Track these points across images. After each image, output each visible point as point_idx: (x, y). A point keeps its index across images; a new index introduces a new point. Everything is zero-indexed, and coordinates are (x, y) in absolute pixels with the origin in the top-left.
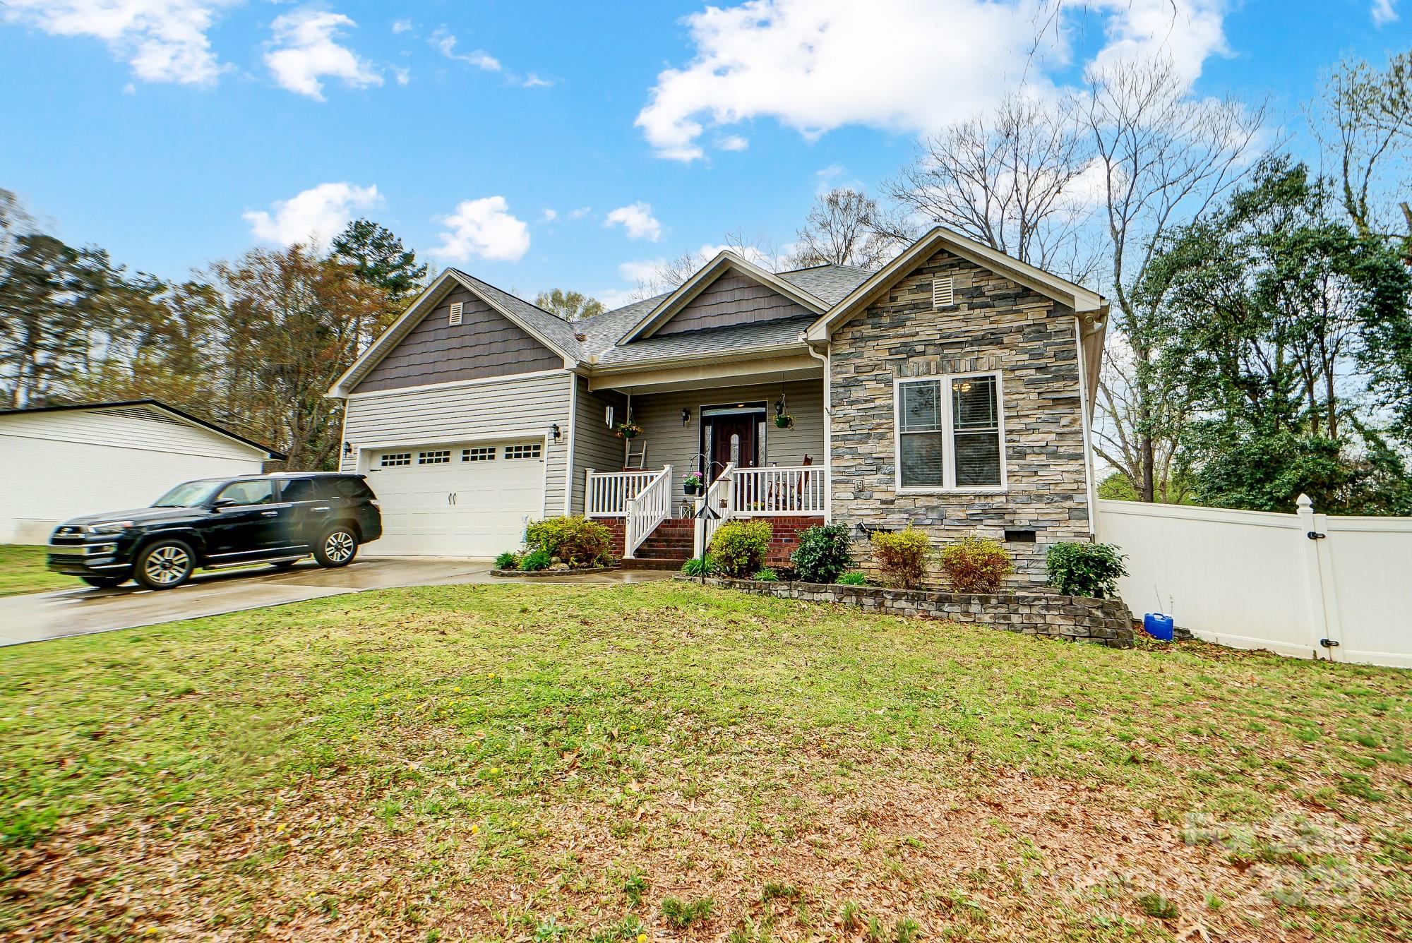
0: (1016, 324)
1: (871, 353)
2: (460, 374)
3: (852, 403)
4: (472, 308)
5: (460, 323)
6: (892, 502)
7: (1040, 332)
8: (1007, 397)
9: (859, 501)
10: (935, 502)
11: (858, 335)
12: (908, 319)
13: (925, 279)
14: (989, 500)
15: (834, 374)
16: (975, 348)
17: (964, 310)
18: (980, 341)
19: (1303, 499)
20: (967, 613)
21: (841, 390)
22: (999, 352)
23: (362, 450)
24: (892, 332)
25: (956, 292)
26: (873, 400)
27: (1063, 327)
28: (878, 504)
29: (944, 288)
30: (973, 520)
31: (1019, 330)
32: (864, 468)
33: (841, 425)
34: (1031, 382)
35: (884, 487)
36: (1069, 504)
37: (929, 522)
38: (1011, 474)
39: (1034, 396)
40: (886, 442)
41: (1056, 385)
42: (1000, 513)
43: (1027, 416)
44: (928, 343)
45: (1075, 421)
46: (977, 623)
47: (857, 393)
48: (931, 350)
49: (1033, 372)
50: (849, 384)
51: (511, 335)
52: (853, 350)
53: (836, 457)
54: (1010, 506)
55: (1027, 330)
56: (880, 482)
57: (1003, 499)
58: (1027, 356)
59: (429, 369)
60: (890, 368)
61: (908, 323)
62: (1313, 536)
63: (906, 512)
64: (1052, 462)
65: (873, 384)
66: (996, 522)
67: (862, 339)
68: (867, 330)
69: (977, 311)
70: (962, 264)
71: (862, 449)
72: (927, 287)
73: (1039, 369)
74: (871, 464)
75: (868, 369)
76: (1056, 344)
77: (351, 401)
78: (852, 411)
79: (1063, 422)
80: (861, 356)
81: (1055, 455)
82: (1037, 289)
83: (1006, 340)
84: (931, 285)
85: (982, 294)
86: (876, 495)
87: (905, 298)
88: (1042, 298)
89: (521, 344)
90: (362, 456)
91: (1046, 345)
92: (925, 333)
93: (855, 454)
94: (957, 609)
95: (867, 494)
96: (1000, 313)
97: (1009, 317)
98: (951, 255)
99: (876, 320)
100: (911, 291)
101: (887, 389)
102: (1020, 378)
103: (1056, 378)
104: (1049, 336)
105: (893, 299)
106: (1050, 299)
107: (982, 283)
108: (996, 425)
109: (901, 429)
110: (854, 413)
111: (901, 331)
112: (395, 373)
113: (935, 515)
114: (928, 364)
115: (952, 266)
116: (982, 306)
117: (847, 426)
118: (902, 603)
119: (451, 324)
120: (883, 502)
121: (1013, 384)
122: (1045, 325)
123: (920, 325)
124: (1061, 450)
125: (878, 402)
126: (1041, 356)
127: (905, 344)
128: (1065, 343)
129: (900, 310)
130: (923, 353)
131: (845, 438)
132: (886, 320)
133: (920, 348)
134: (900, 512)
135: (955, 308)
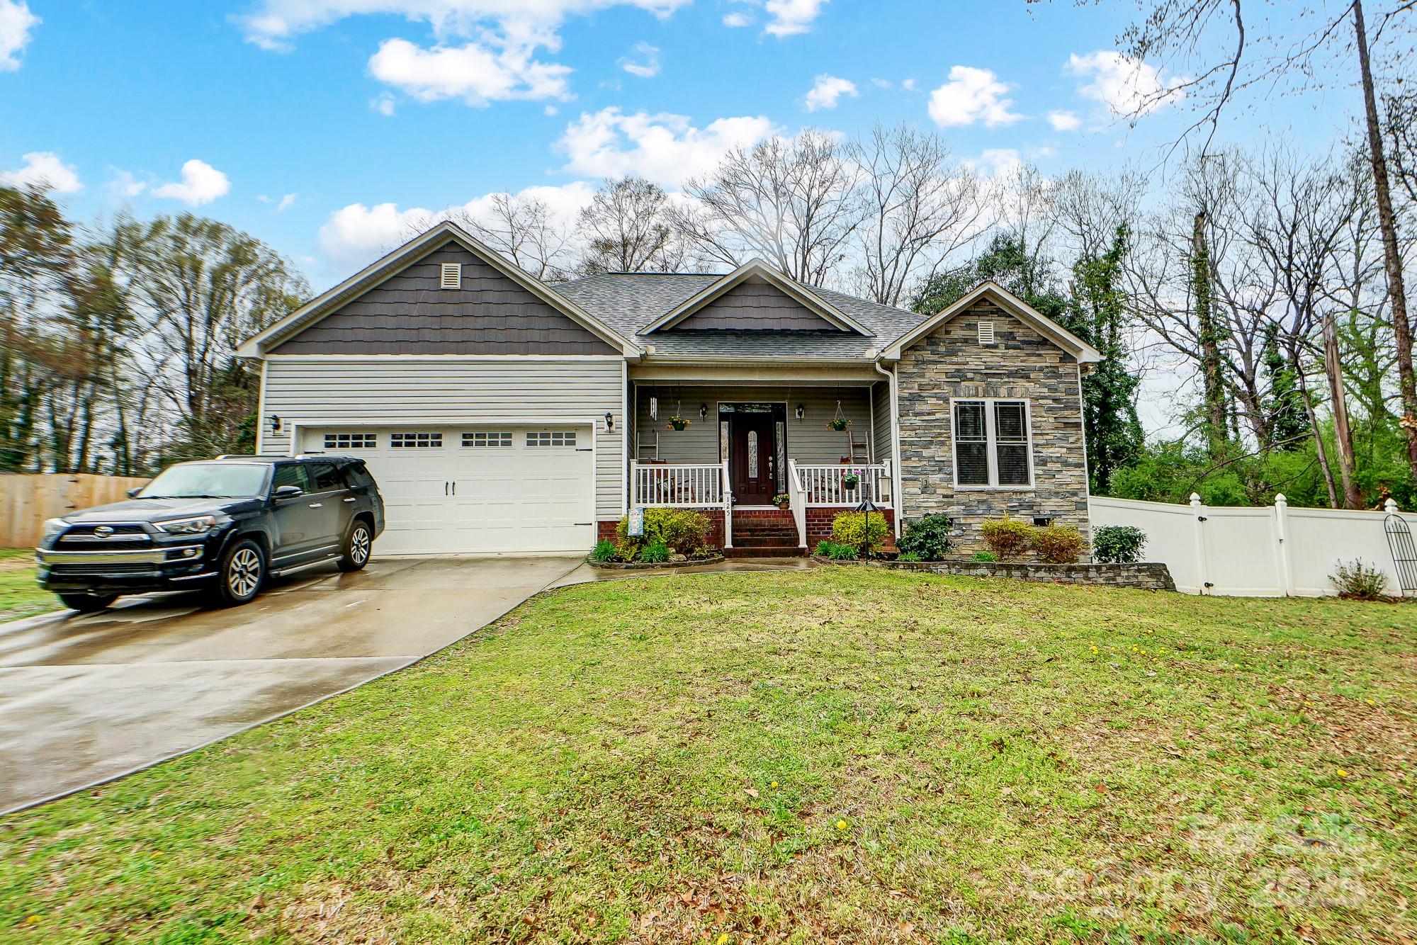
0: (1039, 365)
1: (934, 374)
2: (462, 346)
3: (916, 415)
4: (475, 272)
5: (459, 286)
6: (952, 496)
7: (1054, 373)
8: (1034, 419)
9: (925, 495)
10: (985, 497)
11: (921, 358)
12: (960, 351)
13: (972, 320)
14: (1023, 495)
15: (901, 389)
16: (1011, 380)
17: (1002, 350)
18: (1011, 374)
19: (1194, 496)
20: (1088, 578)
21: (908, 403)
22: (1027, 384)
23: (298, 427)
24: (948, 359)
25: (996, 334)
26: (934, 414)
27: (1070, 371)
28: (941, 498)
29: (987, 330)
30: (1012, 511)
31: (1041, 369)
32: (928, 468)
33: (908, 433)
34: (1050, 409)
35: (945, 484)
36: (1075, 499)
37: (981, 512)
38: (1037, 476)
39: (1051, 420)
40: (946, 448)
41: (1066, 413)
42: (1031, 506)
43: (1047, 434)
44: (976, 372)
45: (1078, 439)
46: (1095, 584)
47: (919, 407)
48: (978, 377)
49: (1051, 402)
50: (914, 398)
51: (535, 310)
52: (916, 370)
53: (905, 458)
54: (1038, 500)
55: (1046, 370)
56: (941, 480)
57: (1033, 495)
58: (1046, 390)
59: (412, 335)
60: (947, 389)
61: (960, 354)
62: (1201, 519)
63: (963, 504)
64: (1064, 468)
65: (934, 401)
66: (1028, 512)
67: (924, 362)
68: (927, 355)
69: (1011, 351)
70: (1000, 312)
71: (926, 453)
72: (973, 327)
73: (1055, 400)
74: (933, 466)
75: (929, 387)
76: (1065, 383)
77: (270, 363)
78: (917, 421)
79: (1071, 440)
80: (923, 376)
81: (1066, 464)
82: (1052, 340)
83: (1032, 376)
84: (976, 325)
85: (1014, 339)
86: (939, 491)
87: (957, 333)
88: (1055, 347)
89: (552, 323)
90: (297, 433)
91: (1059, 383)
92: (974, 363)
93: (921, 457)
94: (1081, 575)
95: (931, 490)
96: (1028, 355)
97: (1034, 358)
98: (991, 304)
99: (934, 348)
100: (962, 328)
101: (945, 405)
102: (1041, 406)
103: (1066, 408)
104: (1060, 376)
105: (948, 332)
106: (1060, 349)
107: (1015, 330)
108: (1025, 439)
109: (957, 439)
110: (920, 423)
111: (955, 359)
112: (349, 335)
113: (984, 507)
114: (977, 388)
115: (992, 313)
116: (1015, 348)
117: (913, 434)
118: (1042, 574)
119: (443, 286)
120: (944, 496)
121: (1038, 409)
122: (1057, 367)
123: (970, 356)
124: (1070, 460)
125: (938, 416)
126: (1056, 390)
127: (958, 370)
128: (1071, 383)
129: (954, 342)
130: (972, 379)
131: (911, 444)
132: (942, 349)
133: (970, 375)
134: (958, 504)
135: (995, 347)
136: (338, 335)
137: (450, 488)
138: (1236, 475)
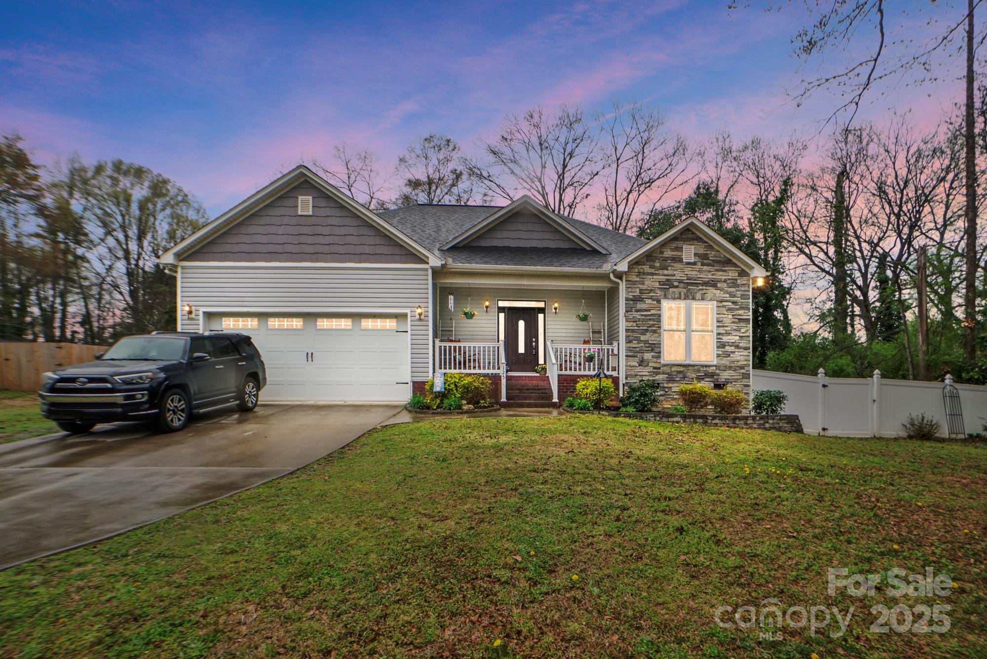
0: (724, 278)
1: (650, 282)
2: (314, 256)
3: (637, 311)
4: (322, 203)
5: (310, 213)
6: (659, 368)
7: (734, 284)
8: (718, 316)
9: (641, 367)
10: (682, 369)
11: (642, 271)
12: (669, 266)
13: (679, 244)
14: (708, 369)
15: (628, 292)
16: (704, 288)
17: (699, 266)
18: (705, 284)
19: (821, 370)
21: (631, 302)
22: (715, 291)
23: (204, 313)
24: (661, 272)
25: (695, 255)
26: (649, 310)
27: (745, 282)
28: (651, 369)
29: (689, 252)
30: (699, 379)
31: (725, 281)
32: (644, 349)
33: (631, 323)
34: (730, 309)
35: (655, 360)
36: (742, 371)
37: (678, 379)
38: (718, 356)
39: (730, 317)
40: (656, 335)
41: (741, 312)
42: (712, 375)
43: (727, 326)
44: (680, 282)
45: (747, 330)
47: (640, 306)
48: (681, 285)
49: (730, 304)
50: (637, 299)
51: (365, 231)
52: (638, 279)
53: (629, 341)
54: (718, 371)
55: (728, 281)
56: (653, 357)
57: (714, 368)
58: (728, 295)
59: (279, 248)
60: (659, 293)
61: (669, 268)
62: (824, 386)
63: (666, 374)
64: (737, 350)
65: (650, 301)
66: (710, 379)
67: (644, 274)
68: (646, 268)
69: (705, 268)
70: (699, 239)
71: (643, 338)
72: (680, 249)
73: (734, 303)
74: (648, 347)
75: (648, 291)
76: (741, 291)
77: (183, 268)
78: (637, 315)
79: (743, 330)
80: (643, 284)
81: (737, 347)
82: (734, 260)
83: (719, 285)
84: (682, 248)
85: (708, 259)
86: (650, 364)
87: (668, 253)
88: (736, 265)
89: (378, 240)
90: (204, 317)
91: (737, 291)
92: (679, 275)
93: (639, 341)
95: (645, 363)
96: (717, 270)
97: (721, 273)
98: (693, 233)
99: (652, 263)
100: (672, 250)
101: (658, 305)
102: (724, 306)
103: (741, 308)
104: (738, 286)
105: (662, 253)
106: (739, 267)
107: (709, 252)
108: (712, 330)
109: (665, 329)
110: (639, 317)
111: (666, 272)
112: (237, 248)
113: (681, 376)
114: (680, 293)
115: (693, 239)
116: (708, 265)
117: (634, 324)
119: (300, 213)
120: (654, 368)
121: (721, 309)
122: (736, 280)
123: (676, 270)
124: (741, 345)
125: (652, 312)
126: (734, 296)
127: (668, 280)
128: (746, 291)
129: (666, 259)
130: (677, 287)
131: (633, 331)
132: (657, 264)
133: (676, 284)
134: (663, 373)
135: (694, 264)
136: (228, 248)
137: (310, 357)
138: (849, 357)
